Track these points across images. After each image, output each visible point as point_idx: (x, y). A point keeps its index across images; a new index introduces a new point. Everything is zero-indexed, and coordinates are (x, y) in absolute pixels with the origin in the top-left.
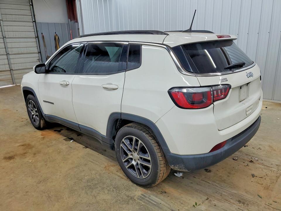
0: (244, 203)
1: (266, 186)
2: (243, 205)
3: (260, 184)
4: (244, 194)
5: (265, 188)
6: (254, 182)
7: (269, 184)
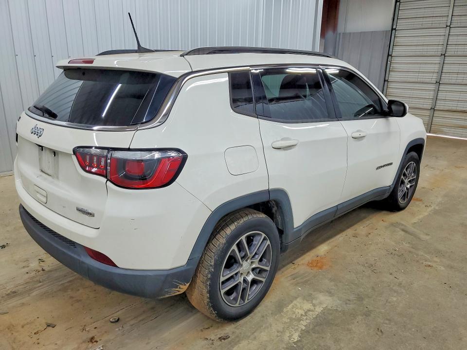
0: (8, 295)
1: (14, 329)
2: (7, 293)
3: (25, 325)
4: (24, 301)
5: (13, 326)
6: (35, 320)
7: (15, 334)
